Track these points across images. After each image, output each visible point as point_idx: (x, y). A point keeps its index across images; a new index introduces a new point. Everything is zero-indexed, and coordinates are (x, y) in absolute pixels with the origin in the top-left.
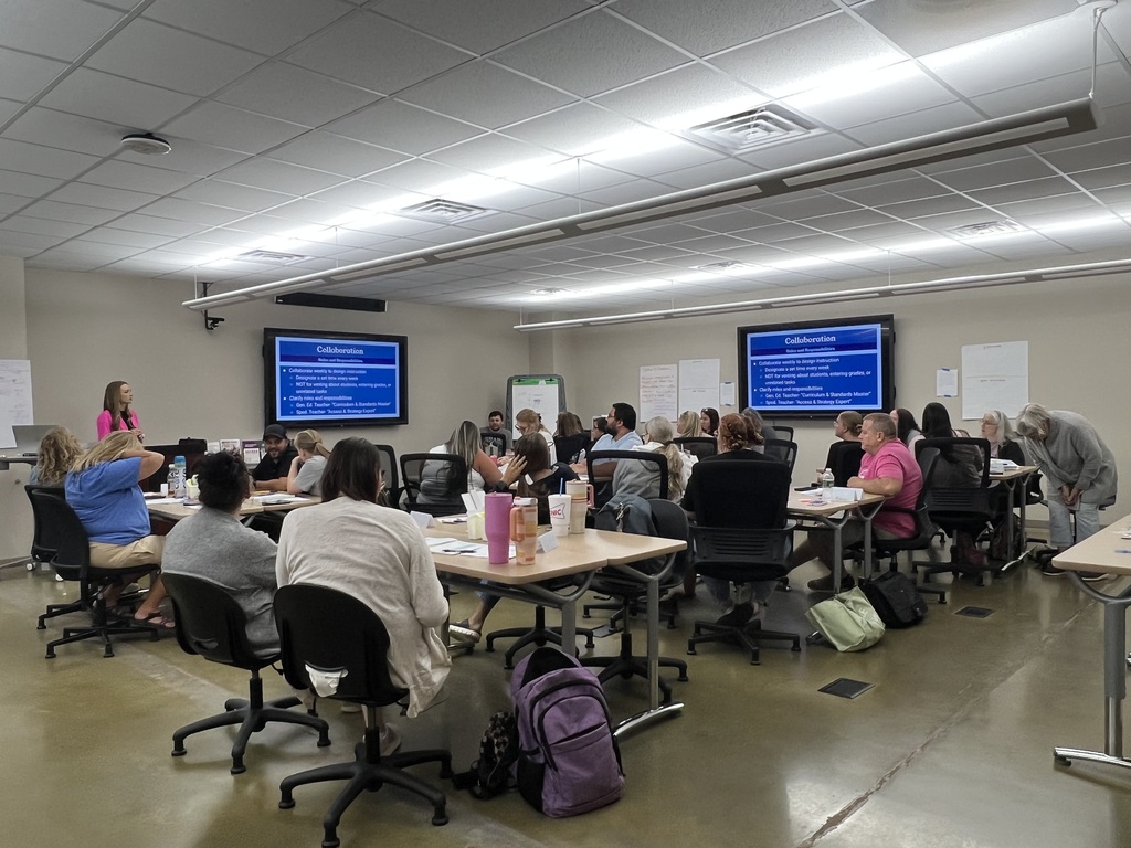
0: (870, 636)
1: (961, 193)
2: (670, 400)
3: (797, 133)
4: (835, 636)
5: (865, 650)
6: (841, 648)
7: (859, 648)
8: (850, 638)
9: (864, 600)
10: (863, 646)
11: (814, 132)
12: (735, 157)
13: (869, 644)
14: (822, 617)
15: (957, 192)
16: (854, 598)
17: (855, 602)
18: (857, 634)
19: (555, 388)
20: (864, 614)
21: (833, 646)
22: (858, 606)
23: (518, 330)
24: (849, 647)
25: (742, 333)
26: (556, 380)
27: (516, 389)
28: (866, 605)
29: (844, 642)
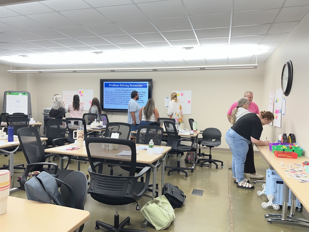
0: (170, 220)
4: (155, 223)
5: (168, 227)
6: (158, 228)
7: (166, 228)
8: (161, 223)
9: (166, 201)
14: (149, 213)
16: (162, 200)
17: (162, 203)
18: (165, 221)
19: (26, 97)
20: (166, 208)
21: (154, 227)
22: (164, 204)
23: (9, 72)
24: (161, 228)
25: (102, 81)
26: (27, 94)
27: (8, 96)
28: (167, 203)
29: (159, 225)
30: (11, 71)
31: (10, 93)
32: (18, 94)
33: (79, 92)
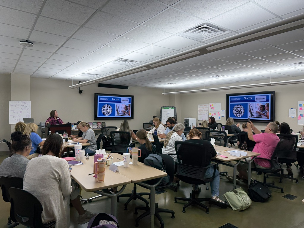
0: (244, 206)
1: (289, 52)
2: (206, 114)
3: (220, 33)
4: (232, 205)
5: (243, 210)
6: (234, 209)
7: (240, 210)
8: (237, 206)
9: (243, 192)
10: (242, 209)
11: (226, 32)
12: (203, 42)
13: (244, 209)
14: (228, 197)
15: (288, 52)
16: (240, 191)
17: (240, 193)
18: (239, 204)
19: (173, 110)
20: (243, 197)
21: (231, 208)
22: (241, 194)
23: (163, 94)
24: (237, 209)
25: (228, 96)
26: (174, 108)
27: (163, 110)
28: (244, 194)
29: (235, 207)
30: (164, 93)
31: (164, 108)
32: (169, 109)
33: (210, 106)
